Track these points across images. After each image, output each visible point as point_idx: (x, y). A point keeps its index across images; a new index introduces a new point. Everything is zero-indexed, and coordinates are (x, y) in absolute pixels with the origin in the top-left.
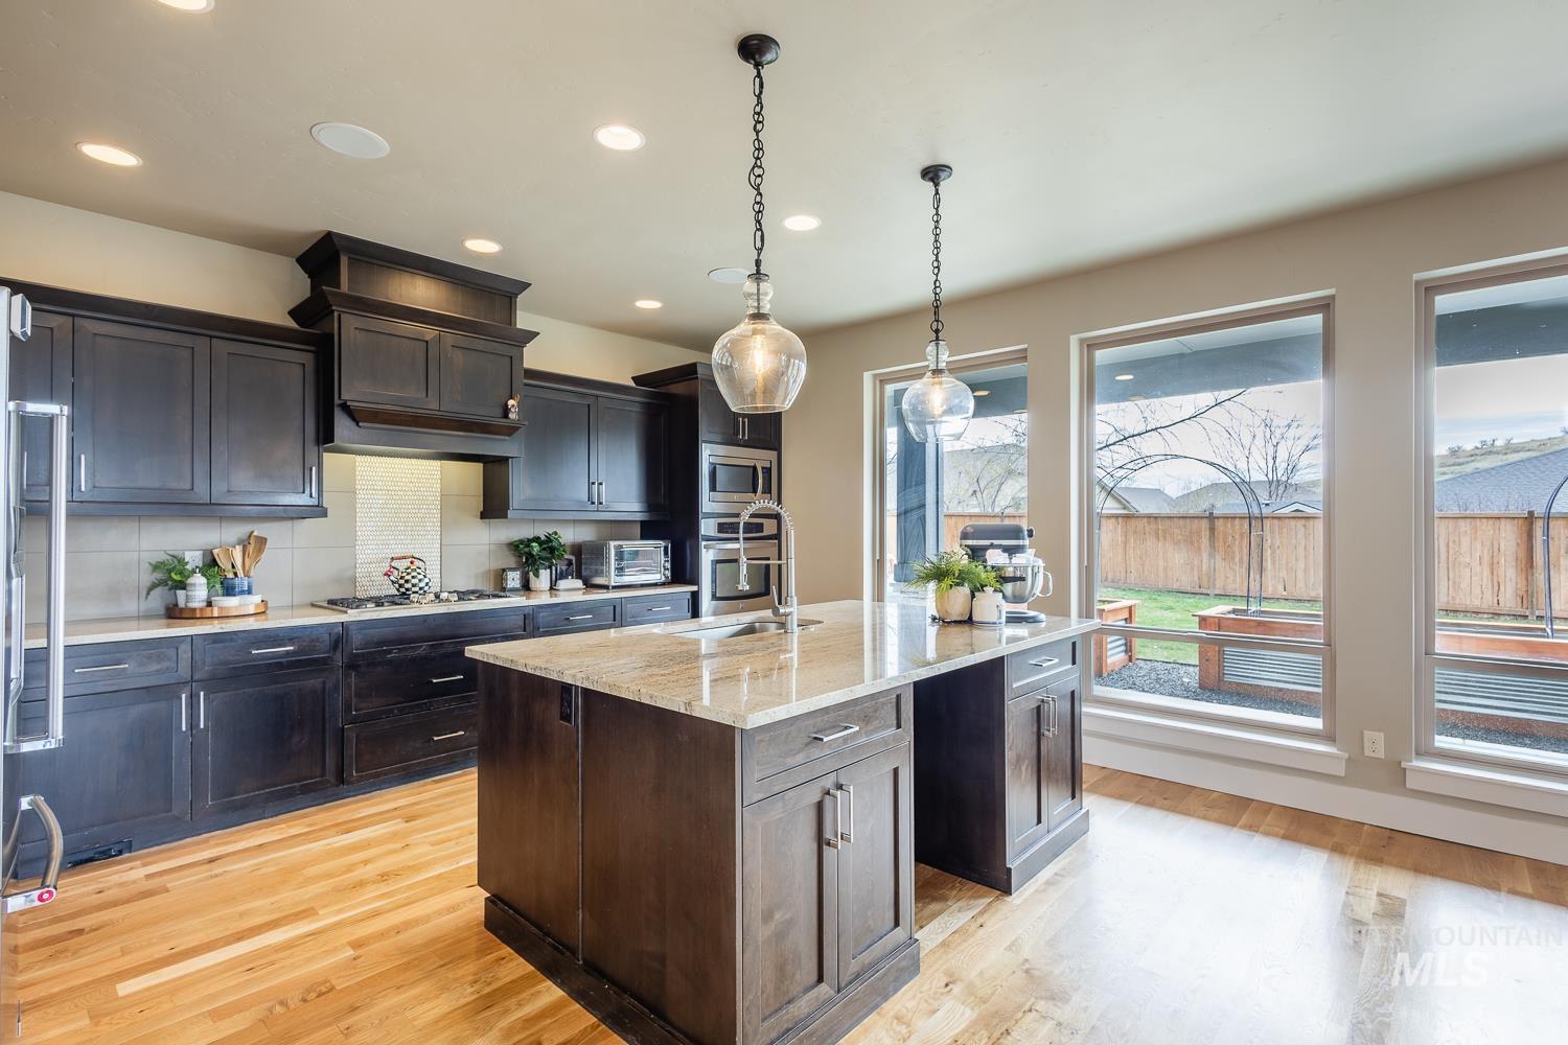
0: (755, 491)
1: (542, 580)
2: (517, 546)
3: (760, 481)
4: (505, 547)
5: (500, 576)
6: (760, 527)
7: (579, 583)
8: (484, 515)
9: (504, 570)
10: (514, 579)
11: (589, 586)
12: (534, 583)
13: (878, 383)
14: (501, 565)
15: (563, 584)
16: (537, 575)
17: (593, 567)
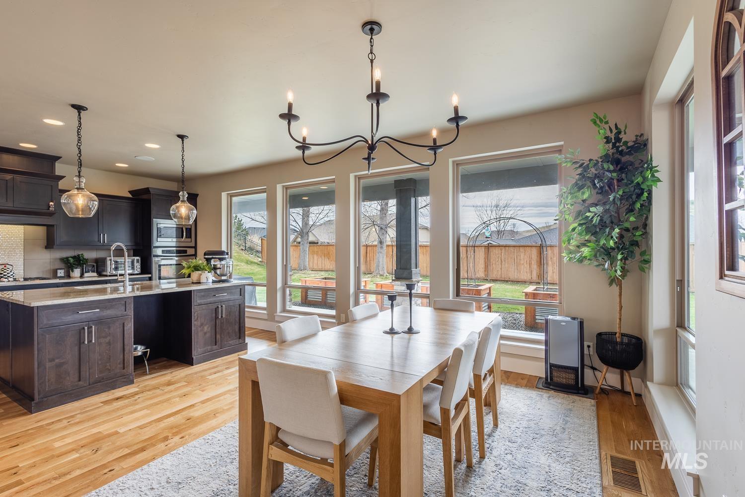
0: (182, 237)
1: (77, 273)
2: (63, 260)
3: (184, 233)
4: (59, 260)
5: (55, 272)
6: (185, 252)
7: (95, 274)
8: (46, 248)
9: (57, 269)
10: (61, 273)
11: (100, 275)
12: (72, 274)
13: (229, 197)
14: (56, 267)
15: (86, 275)
16: (73, 271)
17: (102, 268)
